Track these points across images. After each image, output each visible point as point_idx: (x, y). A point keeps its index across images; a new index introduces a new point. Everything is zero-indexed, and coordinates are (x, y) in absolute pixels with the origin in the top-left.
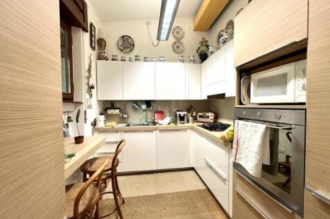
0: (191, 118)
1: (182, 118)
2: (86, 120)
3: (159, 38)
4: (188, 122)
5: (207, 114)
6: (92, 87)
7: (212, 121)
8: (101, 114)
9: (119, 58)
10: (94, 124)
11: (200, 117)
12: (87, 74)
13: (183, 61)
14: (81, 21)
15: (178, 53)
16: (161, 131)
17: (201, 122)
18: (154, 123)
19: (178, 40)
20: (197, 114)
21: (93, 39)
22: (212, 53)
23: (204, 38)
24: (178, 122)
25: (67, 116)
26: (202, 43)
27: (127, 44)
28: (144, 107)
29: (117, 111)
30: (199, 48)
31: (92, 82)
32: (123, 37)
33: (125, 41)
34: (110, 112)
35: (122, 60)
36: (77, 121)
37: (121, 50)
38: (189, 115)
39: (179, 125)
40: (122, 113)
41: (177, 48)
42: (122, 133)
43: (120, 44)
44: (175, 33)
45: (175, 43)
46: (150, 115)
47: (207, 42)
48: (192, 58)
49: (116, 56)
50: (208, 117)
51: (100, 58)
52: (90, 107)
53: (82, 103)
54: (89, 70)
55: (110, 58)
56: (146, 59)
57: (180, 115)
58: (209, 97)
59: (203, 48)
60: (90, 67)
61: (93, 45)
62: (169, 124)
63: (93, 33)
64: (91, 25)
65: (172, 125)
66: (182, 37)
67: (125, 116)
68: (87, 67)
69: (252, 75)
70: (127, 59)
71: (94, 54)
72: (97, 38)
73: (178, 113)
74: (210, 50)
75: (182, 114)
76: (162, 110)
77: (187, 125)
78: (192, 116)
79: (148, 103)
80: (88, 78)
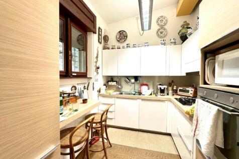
0: (170, 92)
1: (162, 91)
2: (93, 88)
3: (143, 29)
4: (168, 94)
5: (187, 89)
6: (98, 68)
7: (192, 95)
8: (105, 85)
9: (116, 47)
10: (99, 91)
11: (180, 91)
12: (95, 60)
13: (164, 44)
14: (92, 28)
15: (161, 37)
16: (143, 100)
17: (180, 95)
18: (140, 93)
19: (162, 27)
20: (177, 88)
21: (100, 37)
22: (191, 34)
23: (186, 22)
24: (159, 94)
25: (83, 86)
26: (183, 27)
27: (122, 36)
28: (133, 81)
29: (115, 83)
30: (180, 31)
31: (99, 64)
32: (120, 32)
33: (121, 34)
34: (110, 83)
35: (118, 48)
36: (88, 89)
37: (118, 41)
38: (170, 88)
39: (159, 96)
40: (118, 84)
41: (161, 33)
42: (116, 99)
43: (118, 37)
44: (159, 22)
45: (159, 30)
46: (137, 87)
47: (189, 24)
48: (172, 41)
49: (114, 46)
50: (188, 91)
51: (104, 48)
52: (97, 80)
53: (91, 78)
54: (97, 57)
55: (111, 47)
56: (134, 46)
57: (160, 88)
58: (187, 74)
59: (184, 31)
60: (98, 55)
61: (100, 41)
62: (151, 94)
63: (100, 33)
64: (99, 28)
65: (153, 96)
66: (165, 24)
67: (119, 87)
68: (95, 55)
69: (217, 56)
70: (121, 47)
71: (101, 46)
72: (103, 36)
73: (159, 87)
74: (189, 32)
75: (162, 87)
76: (147, 83)
77: (166, 97)
78: (173, 90)
79: (136, 78)
80: (96, 62)
